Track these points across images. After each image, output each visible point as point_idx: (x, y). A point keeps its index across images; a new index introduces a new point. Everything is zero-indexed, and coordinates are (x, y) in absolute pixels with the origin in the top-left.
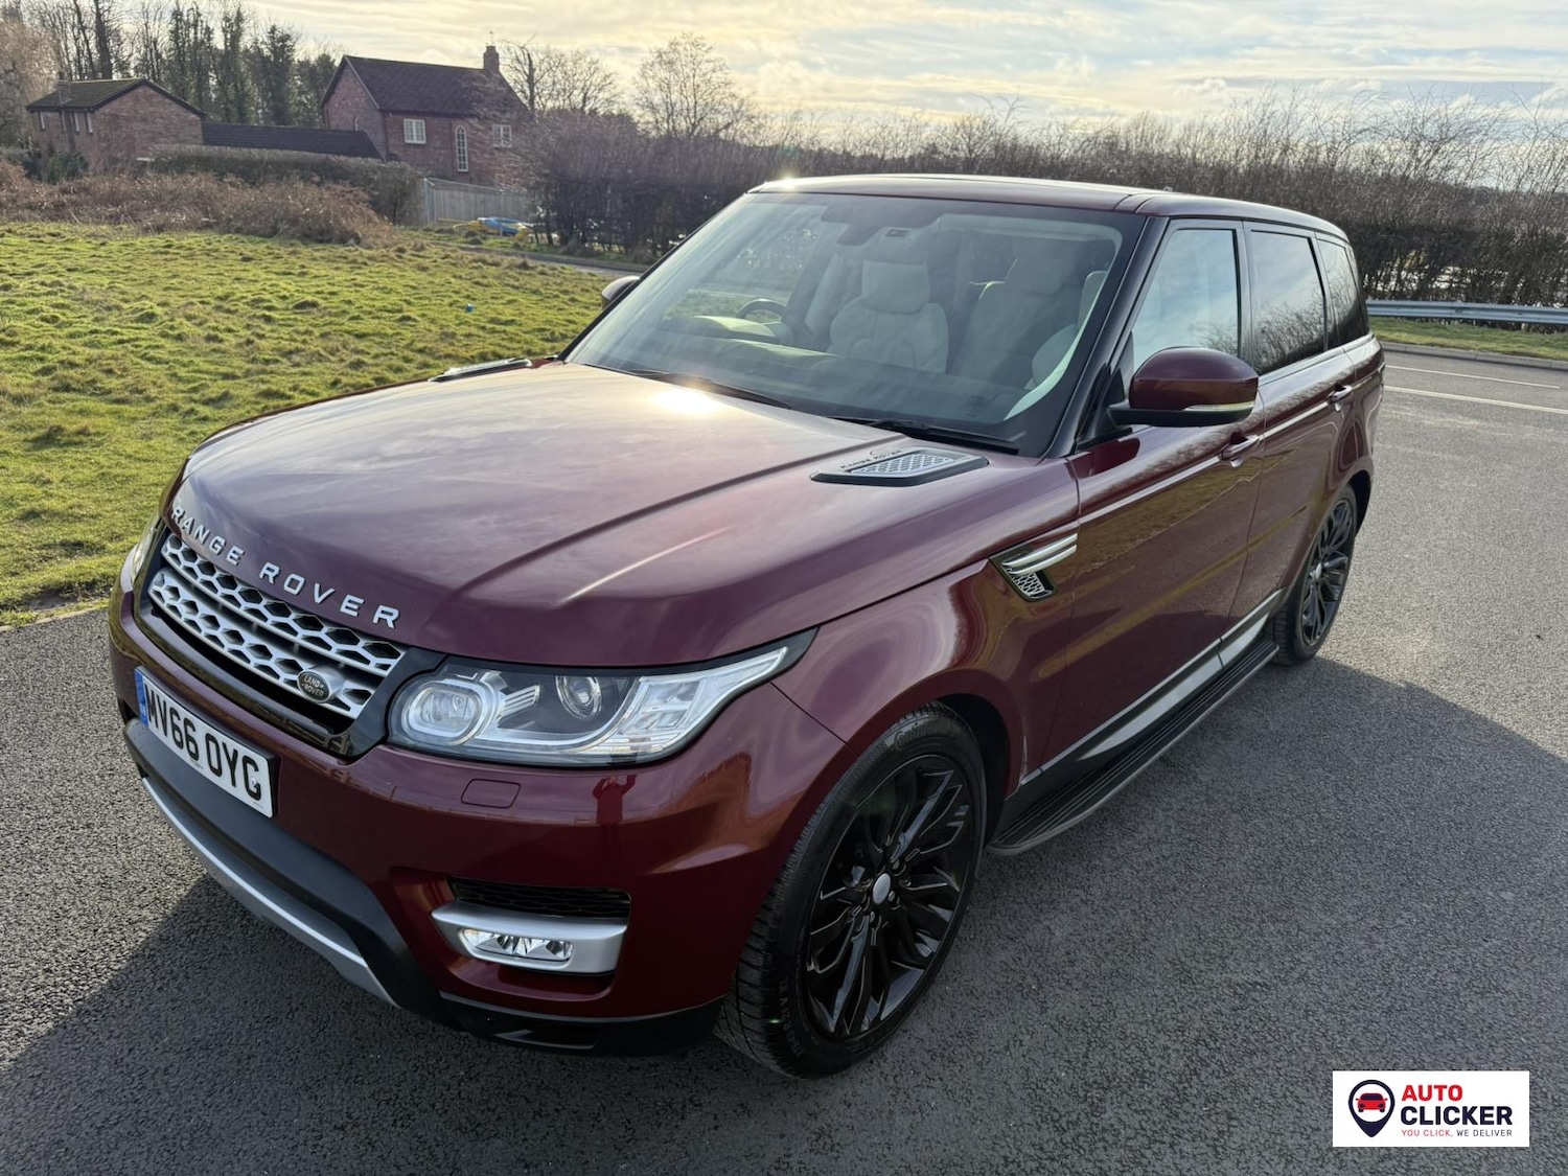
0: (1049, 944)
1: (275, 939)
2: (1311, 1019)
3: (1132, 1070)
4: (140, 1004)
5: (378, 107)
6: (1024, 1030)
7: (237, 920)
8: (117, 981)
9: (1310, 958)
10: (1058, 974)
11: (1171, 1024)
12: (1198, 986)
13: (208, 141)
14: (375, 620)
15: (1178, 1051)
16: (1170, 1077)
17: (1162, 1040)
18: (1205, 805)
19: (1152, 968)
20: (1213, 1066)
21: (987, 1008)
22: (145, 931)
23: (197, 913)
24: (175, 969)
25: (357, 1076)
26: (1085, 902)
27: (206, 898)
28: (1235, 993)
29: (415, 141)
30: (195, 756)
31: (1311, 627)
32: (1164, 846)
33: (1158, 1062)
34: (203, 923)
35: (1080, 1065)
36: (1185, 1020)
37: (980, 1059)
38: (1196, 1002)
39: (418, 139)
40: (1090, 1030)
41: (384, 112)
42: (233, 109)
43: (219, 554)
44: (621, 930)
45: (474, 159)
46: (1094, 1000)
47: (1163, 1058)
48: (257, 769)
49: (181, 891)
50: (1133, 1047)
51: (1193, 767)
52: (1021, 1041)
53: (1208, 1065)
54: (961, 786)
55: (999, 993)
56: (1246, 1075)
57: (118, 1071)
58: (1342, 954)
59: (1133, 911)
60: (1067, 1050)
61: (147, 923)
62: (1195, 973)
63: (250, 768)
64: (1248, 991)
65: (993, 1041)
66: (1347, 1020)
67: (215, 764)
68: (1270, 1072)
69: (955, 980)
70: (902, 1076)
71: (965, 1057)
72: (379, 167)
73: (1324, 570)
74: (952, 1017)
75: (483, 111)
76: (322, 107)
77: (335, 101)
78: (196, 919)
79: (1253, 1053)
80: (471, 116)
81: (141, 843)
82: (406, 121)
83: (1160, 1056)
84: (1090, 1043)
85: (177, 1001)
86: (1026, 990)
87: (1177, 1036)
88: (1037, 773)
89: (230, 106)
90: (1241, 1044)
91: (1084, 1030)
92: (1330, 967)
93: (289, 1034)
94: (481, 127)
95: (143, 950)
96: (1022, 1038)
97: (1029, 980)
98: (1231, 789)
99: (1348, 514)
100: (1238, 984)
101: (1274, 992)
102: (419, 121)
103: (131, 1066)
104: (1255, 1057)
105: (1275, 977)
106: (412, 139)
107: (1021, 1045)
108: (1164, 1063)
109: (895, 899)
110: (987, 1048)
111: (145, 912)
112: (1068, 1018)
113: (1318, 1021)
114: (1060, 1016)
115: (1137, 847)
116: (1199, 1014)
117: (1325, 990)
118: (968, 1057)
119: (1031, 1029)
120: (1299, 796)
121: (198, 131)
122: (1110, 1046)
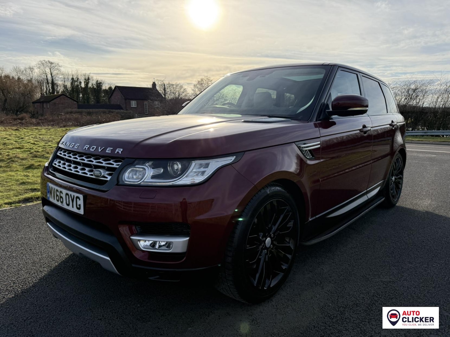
0: (323, 273)
1: (83, 274)
2: (409, 290)
3: (353, 303)
4: (41, 290)
5: (124, 98)
6: (317, 294)
7: (72, 270)
8: (35, 285)
9: (407, 275)
10: (326, 280)
11: (364, 292)
12: (372, 282)
13: (78, 108)
14: (116, 152)
15: (367, 298)
16: (365, 305)
17: (362, 296)
18: (368, 239)
19: (356, 278)
20: (379, 302)
21: (305, 288)
22: (45, 273)
23: (60, 269)
24: (52, 282)
25: (106, 306)
26: (333, 263)
27: (64, 265)
28: (384, 284)
29: (134, 106)
30: (62, 202)
31: (394, 196)
32: (356, 249)
33: (361, 301)
34: (62, 271)
35: (336, 302)
36: (369, 291)
37: (303, 301)
38: (372, 286)
39: (134, 105)
40: (338, 293)
41: (126, 99)
42: (86, 101)
43: (73, 147)
44: (188, 238)
45: (149, 110)
46: (339, 286)
47: (363, 300)
48: (80, 200)
49: (56, 264)
50: (353, 297)
51: (363, 231)
52: (316, 296)
53: (378, 302)
54: (291, 213)
55: (308, 285)
56: (390, 304)
57: (32, 306)
58: (417, 274)
59: (348, 264)
60: (331, 298)
61: (45, 271)
62: (370, 279)
63: (78, 200)
64: (388, 283)
65: (307, 297)
66: (421, 290)
67: (68, 203)
68: (398, 303)
69: (294, 281)
70: (278, 305)
71: (298, 300)
72: (124, 112)
73: (395, 179)
74: (294, 290)
75: (152, 98)
76: (109, 99)
77: (113, 97)
78: (60, 270)
79: (392, 299)
80: (149, 99)
81: (46, 253)
82: (131, 101)
83: (362, 300)
84: (338, 296)
85: (52, 289)
86: (317, 284)
87: (367, 295)
88: (314, 218)
89: (85, 101)
90: (388, 296)
91: (336, 293)
92: (413, 277)
93: (85, 296)
94: (151, 102)
95: (44, 278)
96: (316, 295)
97: (317, 281)
98: (375, 235)
99: (400, 162)
100: (384, 281)
101: (396, 283)
102: (135, 101)
103: (36, 305)
104: (393, 300)
105: (396, 280)
106: (133, 105)
107: (316, 297)
108: (363, 301)
109: (273, 248)
110: (305, 298)
111: (45, 269)
112: (331, 291)
113: (412, 290)
114: (328, 290)
115: (348, 249)
116: (373, 289)
117: (413, 283)
118: (299, 300)
119: (319, 293)
120: (397, 237)
121: (76, 106)
122: (345, 297)
